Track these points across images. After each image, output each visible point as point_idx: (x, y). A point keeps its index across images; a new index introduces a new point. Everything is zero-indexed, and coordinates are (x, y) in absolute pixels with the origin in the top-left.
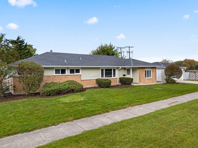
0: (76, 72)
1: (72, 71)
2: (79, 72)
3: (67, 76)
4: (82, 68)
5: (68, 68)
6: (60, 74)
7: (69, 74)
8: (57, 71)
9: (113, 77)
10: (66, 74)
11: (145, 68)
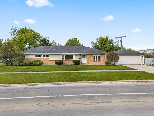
0: (46, 56)
1: (44, 56)
2: (48, 56)
3: (41, 58)
4: (50, 54)
5: (42, 54)
6: (38, 57)
7: (42, 57)
8: (36, 56)
9: (71, 60)
10: (41, 57)
11: (93, 54)
